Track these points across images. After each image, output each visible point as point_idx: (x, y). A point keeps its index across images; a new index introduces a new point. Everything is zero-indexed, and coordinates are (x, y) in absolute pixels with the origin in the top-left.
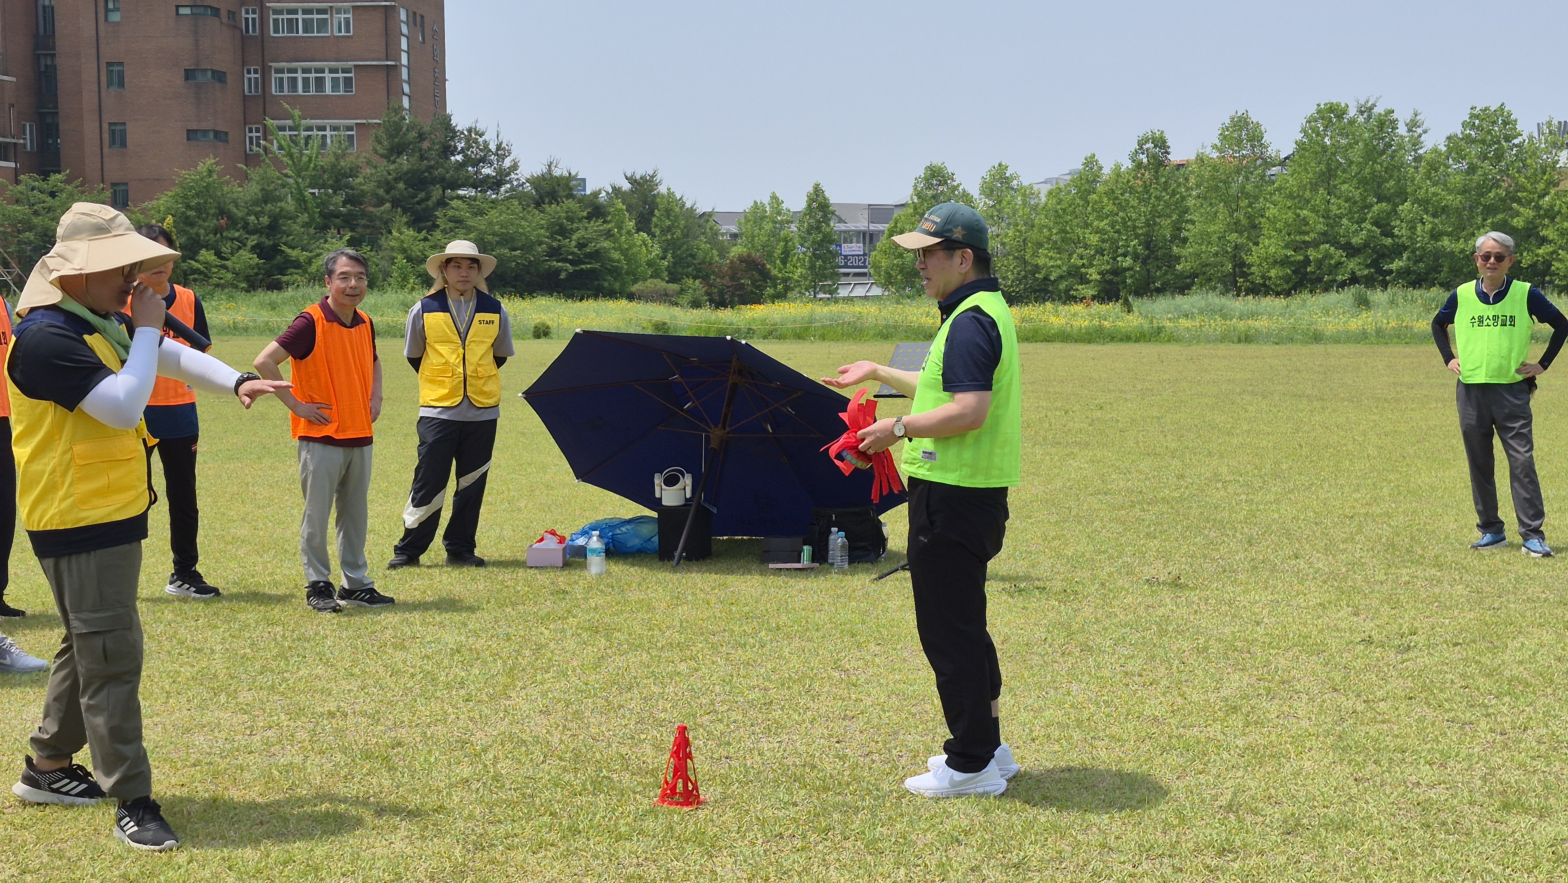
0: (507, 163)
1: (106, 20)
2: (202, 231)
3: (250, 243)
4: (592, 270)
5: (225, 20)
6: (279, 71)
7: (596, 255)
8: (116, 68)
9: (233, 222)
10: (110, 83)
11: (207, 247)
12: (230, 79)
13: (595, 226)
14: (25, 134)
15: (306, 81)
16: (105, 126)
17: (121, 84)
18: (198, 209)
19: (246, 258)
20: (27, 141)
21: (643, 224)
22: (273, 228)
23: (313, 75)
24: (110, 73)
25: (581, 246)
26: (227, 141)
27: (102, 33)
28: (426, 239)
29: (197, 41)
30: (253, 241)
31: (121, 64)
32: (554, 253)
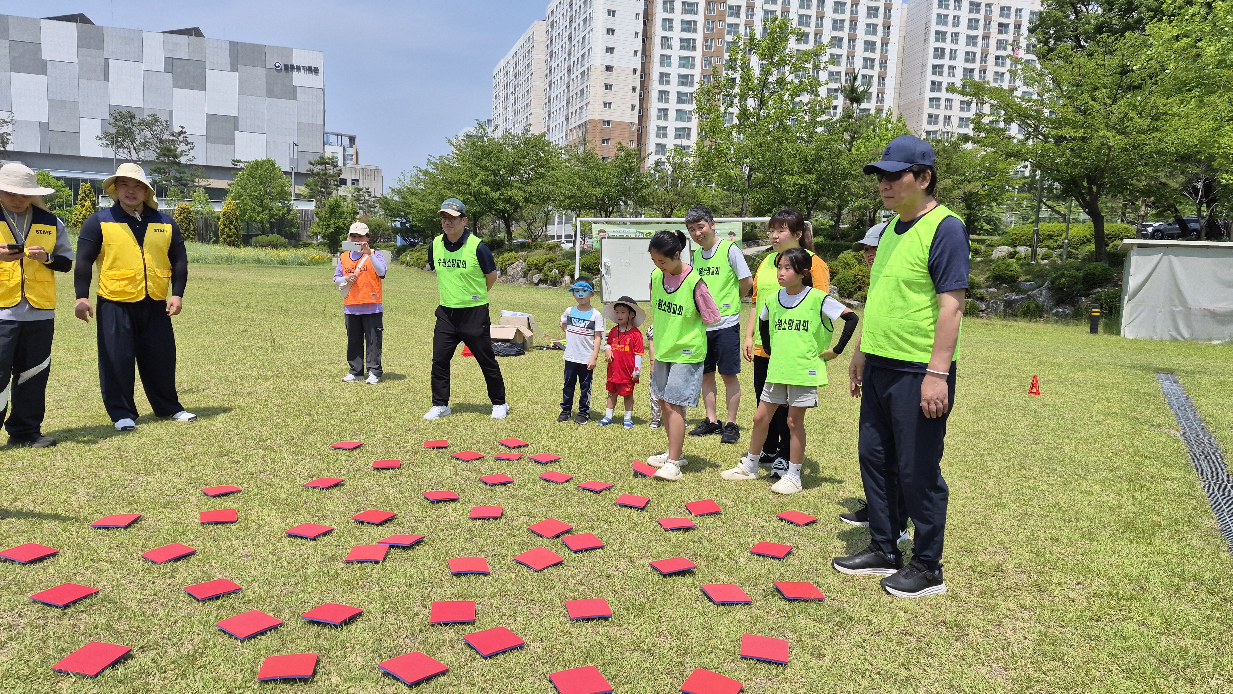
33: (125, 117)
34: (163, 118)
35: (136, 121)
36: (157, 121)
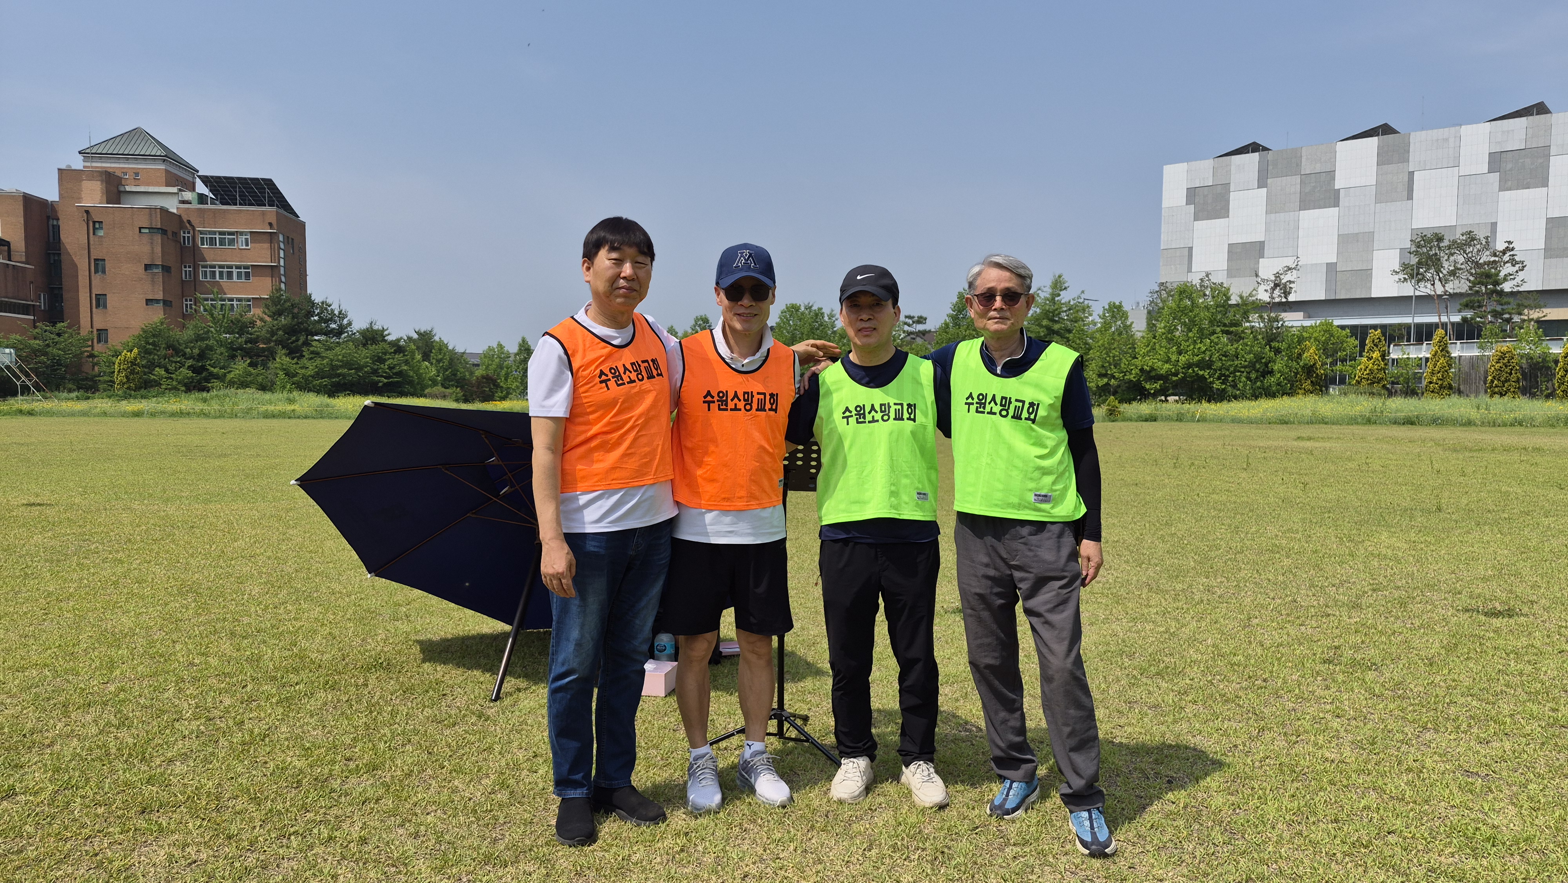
0: (345, 322)
1: (94, 234)
2: (156, 357)
3: (187, 365)
4: (398, 382)
5: (170, 236)
6: (205, 267)
7: (400, 374)
8: (101, 263)
9: (177, 351)
10: (96, 272)
11: (160, 367)
12: (173, 269)
13: (398, 356)
14: (40, 299)
15: (221, 273)
16: (94, 296)
17: (104, 272)
18: (153, 344)
19: (185, 372)
20: (42, 304)
21: (426, 357)
22: (202, 356)
23: (226, 270)
24: (96, 265)
25: (390, 368)
26: (171, 306)
27: (92, 242)
28: (297, 363)
29: (153, 248)
30: (190, 362)
31: (104, 260)
32: (375, 372)
33: (1431, 241)
34: (1481, 234)
35: (1445, 243)
36: (1473, 239)
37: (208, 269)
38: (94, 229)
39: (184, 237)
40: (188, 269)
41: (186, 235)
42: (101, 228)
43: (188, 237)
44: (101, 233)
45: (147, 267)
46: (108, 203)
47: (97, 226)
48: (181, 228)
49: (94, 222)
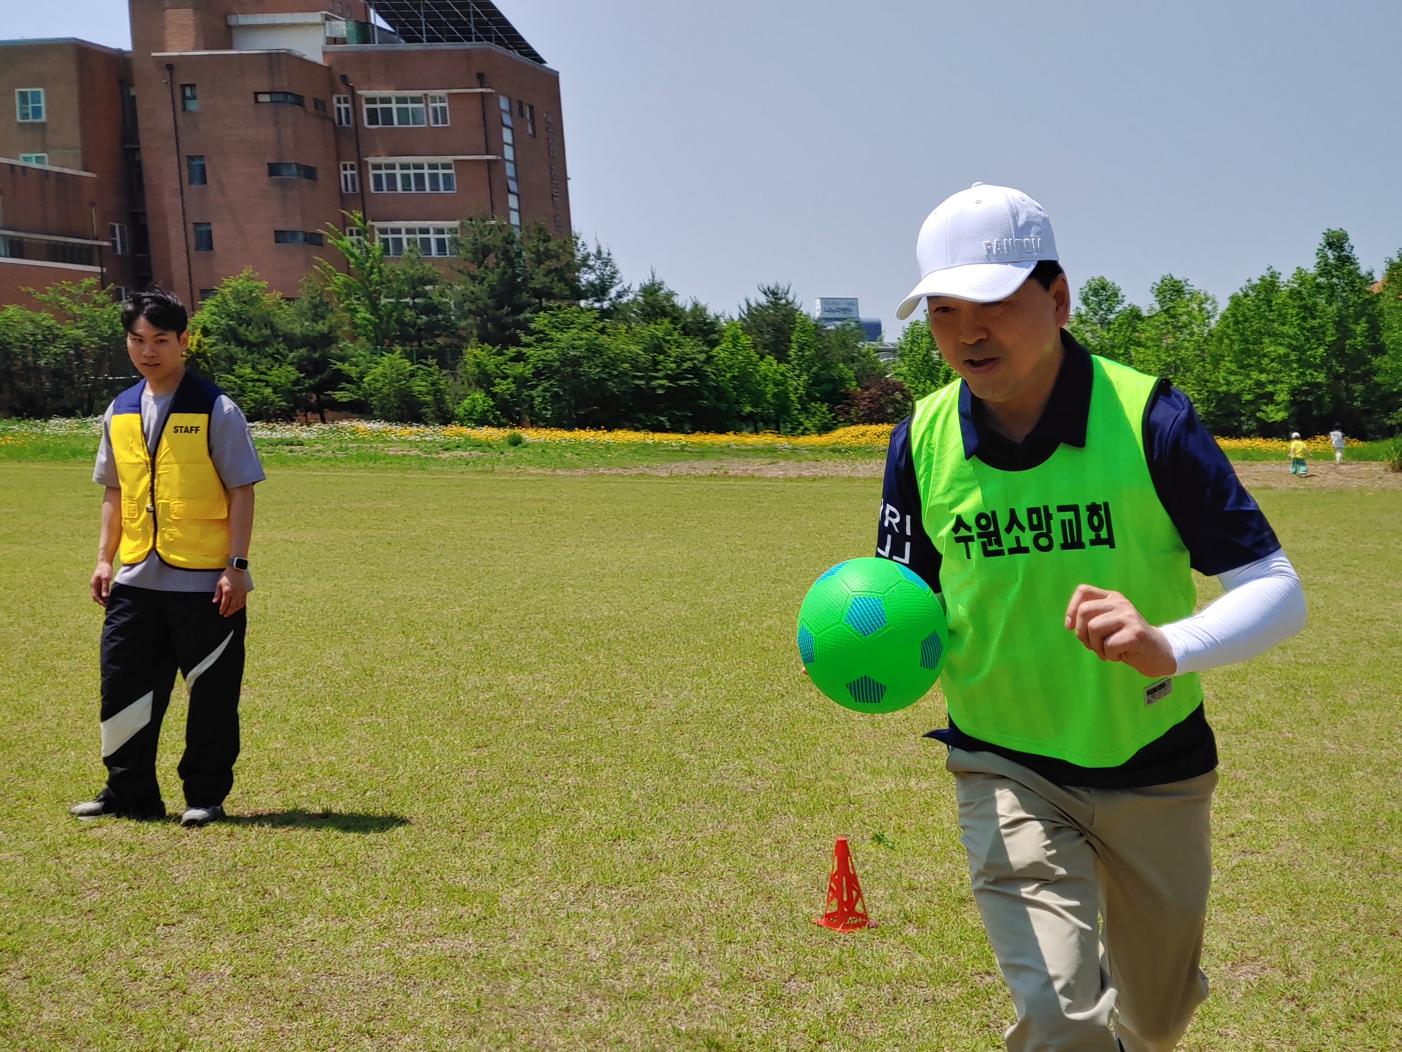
1: (183, 108)
5: (311, 109)
6: (377, 167)
8: (198, 163)
10: (191, 179)
12: (322, 175)
15: (405, 178)
16: (191, 226)
17: (204, 180)
23: (411, 171)
24: (192, 168)
27: (180, 124)
29: (279, 132)
31: (203, 157)
37: (383, 172)
38: (185, 98)
39: (339, 109)
40: (349, 172)
41: (343, 106)
42: (194, 98)
43: (347, 109)
44: (193, 106)
45: (274, 170)
46: (206, 49)
47: (188, 93)
48: (334, 91)
49: (183, 86)
